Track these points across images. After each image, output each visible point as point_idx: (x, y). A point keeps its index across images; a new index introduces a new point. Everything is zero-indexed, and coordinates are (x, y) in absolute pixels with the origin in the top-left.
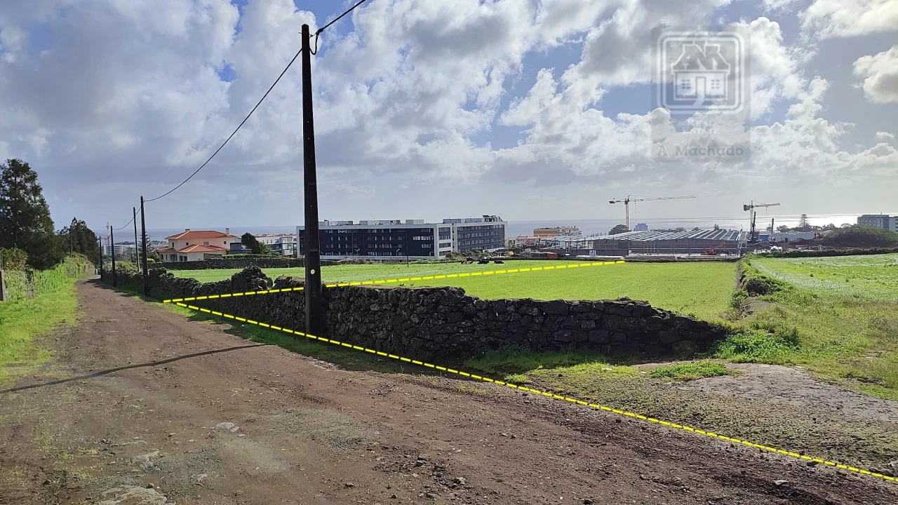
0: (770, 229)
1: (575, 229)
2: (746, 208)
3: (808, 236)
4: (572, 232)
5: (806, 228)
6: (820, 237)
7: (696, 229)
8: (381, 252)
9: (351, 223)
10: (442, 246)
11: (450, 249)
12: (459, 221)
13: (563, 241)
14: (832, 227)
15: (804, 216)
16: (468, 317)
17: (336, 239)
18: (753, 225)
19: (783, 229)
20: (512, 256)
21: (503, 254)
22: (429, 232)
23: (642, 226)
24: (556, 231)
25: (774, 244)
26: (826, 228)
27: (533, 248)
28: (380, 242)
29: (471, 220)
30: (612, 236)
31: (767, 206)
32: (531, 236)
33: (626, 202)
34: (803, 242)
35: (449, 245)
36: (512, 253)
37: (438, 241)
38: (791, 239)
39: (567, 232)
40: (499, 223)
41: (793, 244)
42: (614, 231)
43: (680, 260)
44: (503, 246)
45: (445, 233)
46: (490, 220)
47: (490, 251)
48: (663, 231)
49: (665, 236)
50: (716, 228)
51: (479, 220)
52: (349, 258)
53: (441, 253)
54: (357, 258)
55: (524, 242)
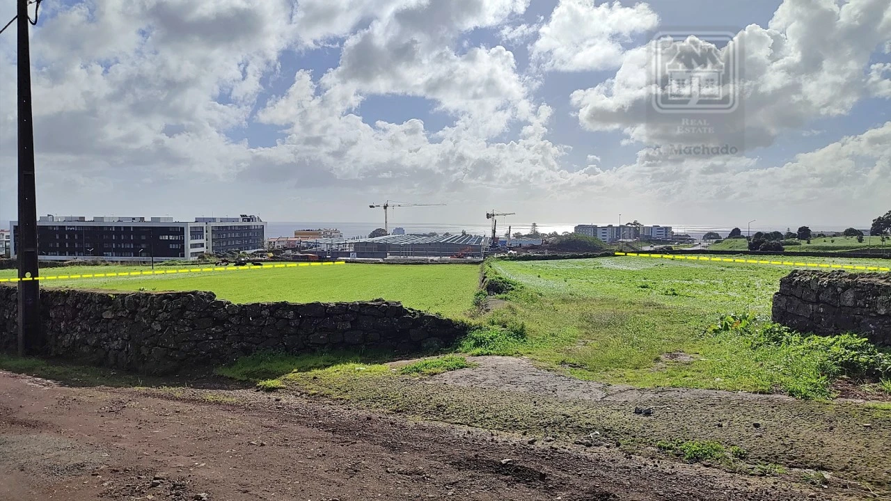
0: (508, 235)
1: (336, 231)
2: (488, 216)
3: (537, 242)
4: (333, 234)
5: (535, 235)
6: (547, 243)
7: (447, 234)
8: (119, 252)
9: (82, 219)
10: (193, 246)
11: (203, 249)
12: (214, 220)
13: (324, 244)
14: (555, 234)
15: (534, 225)
16: (218, 322)
17: (62, 236)
18: (494, 232)
19: (518, 236)
20: (271, 258)
21: (261, 256)
22: (179, 231)
23: (399, 231)
24: (317, 233)
25: (510, 248)
26: (551, 236)
27: (294, 249)
28: (118, 241)
29: (227, 220)
30: (371, 239)
31: (505, 215)
32: (292, 237)
33: (385, 207)
34: (533, 247)
35: (202, 245)
36: (271, 255)
37: (189, 241)
38: (524, 245)
39: (328, 234)
40: (259, 224)
41: (526, 249)
42: (373, 235)
43: (433, 262)
44: (263, 247)
45: (197, 233)
46: (249, 220)
47: (247, 252)
48: (419, 235)
49: (420, 240)
50: (464, 233)
51: (237, 220)
52: (80, 259)
53: (193, 254)
54: (89, 259)
55: (284, 244)
